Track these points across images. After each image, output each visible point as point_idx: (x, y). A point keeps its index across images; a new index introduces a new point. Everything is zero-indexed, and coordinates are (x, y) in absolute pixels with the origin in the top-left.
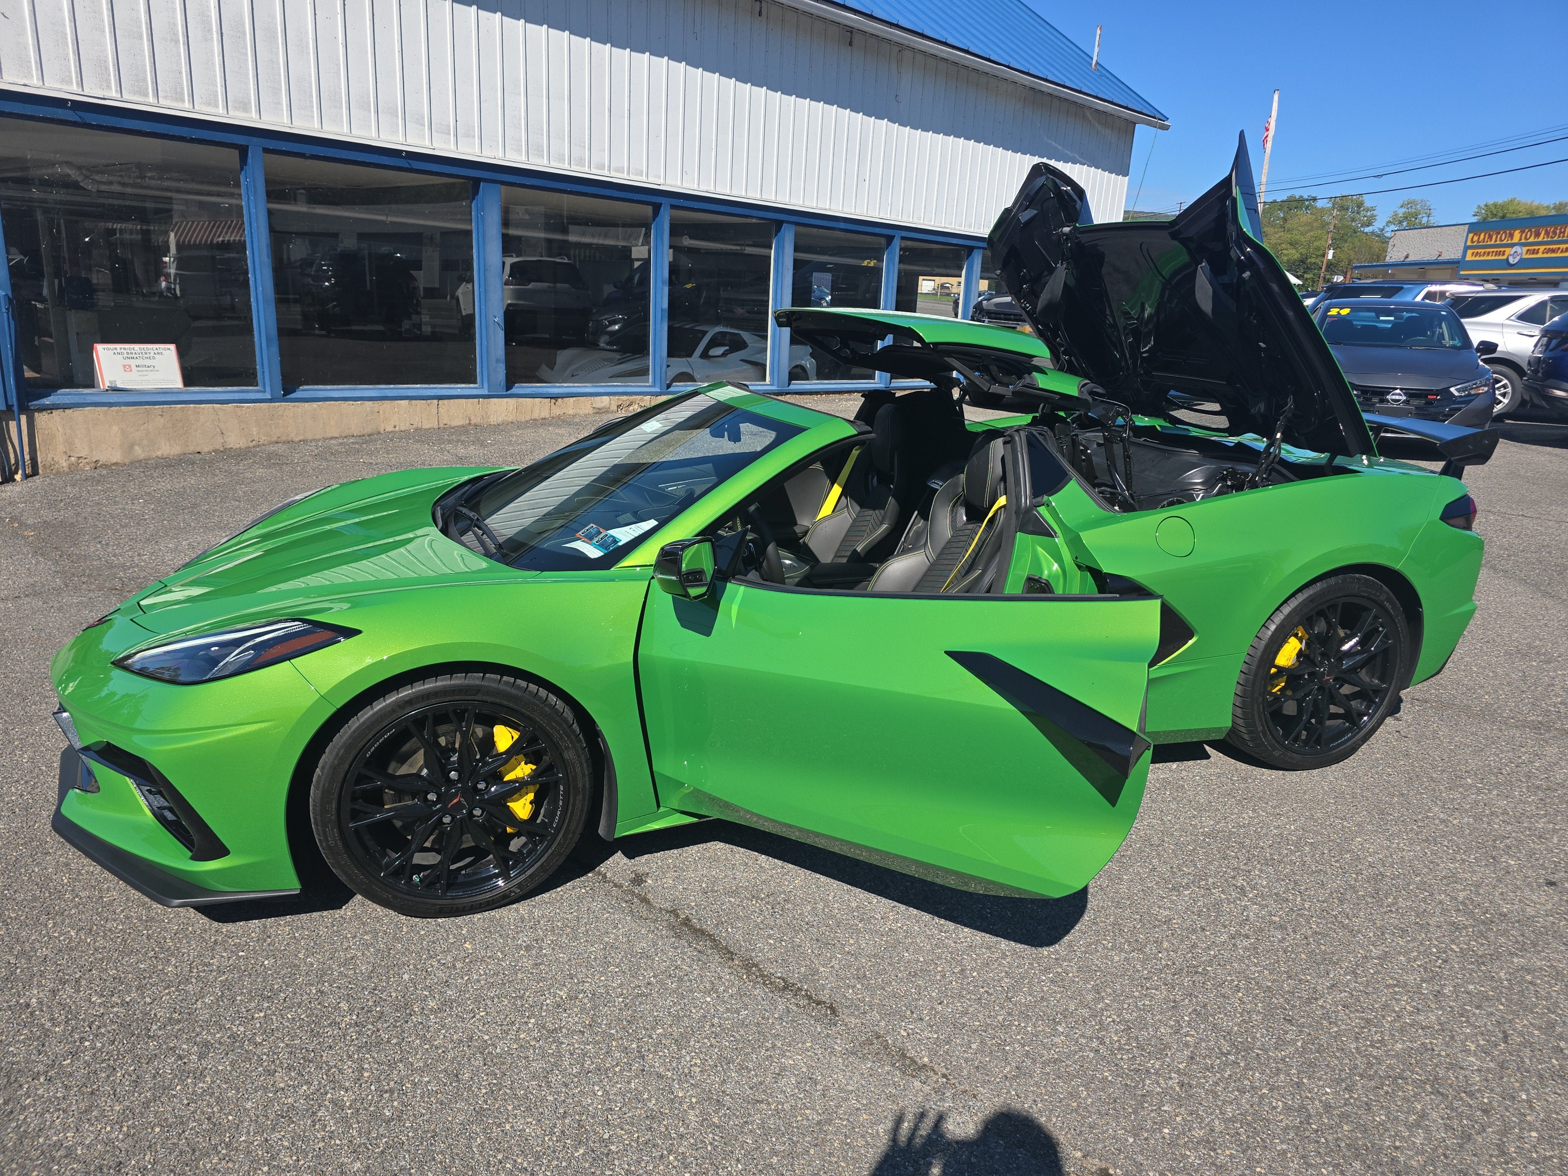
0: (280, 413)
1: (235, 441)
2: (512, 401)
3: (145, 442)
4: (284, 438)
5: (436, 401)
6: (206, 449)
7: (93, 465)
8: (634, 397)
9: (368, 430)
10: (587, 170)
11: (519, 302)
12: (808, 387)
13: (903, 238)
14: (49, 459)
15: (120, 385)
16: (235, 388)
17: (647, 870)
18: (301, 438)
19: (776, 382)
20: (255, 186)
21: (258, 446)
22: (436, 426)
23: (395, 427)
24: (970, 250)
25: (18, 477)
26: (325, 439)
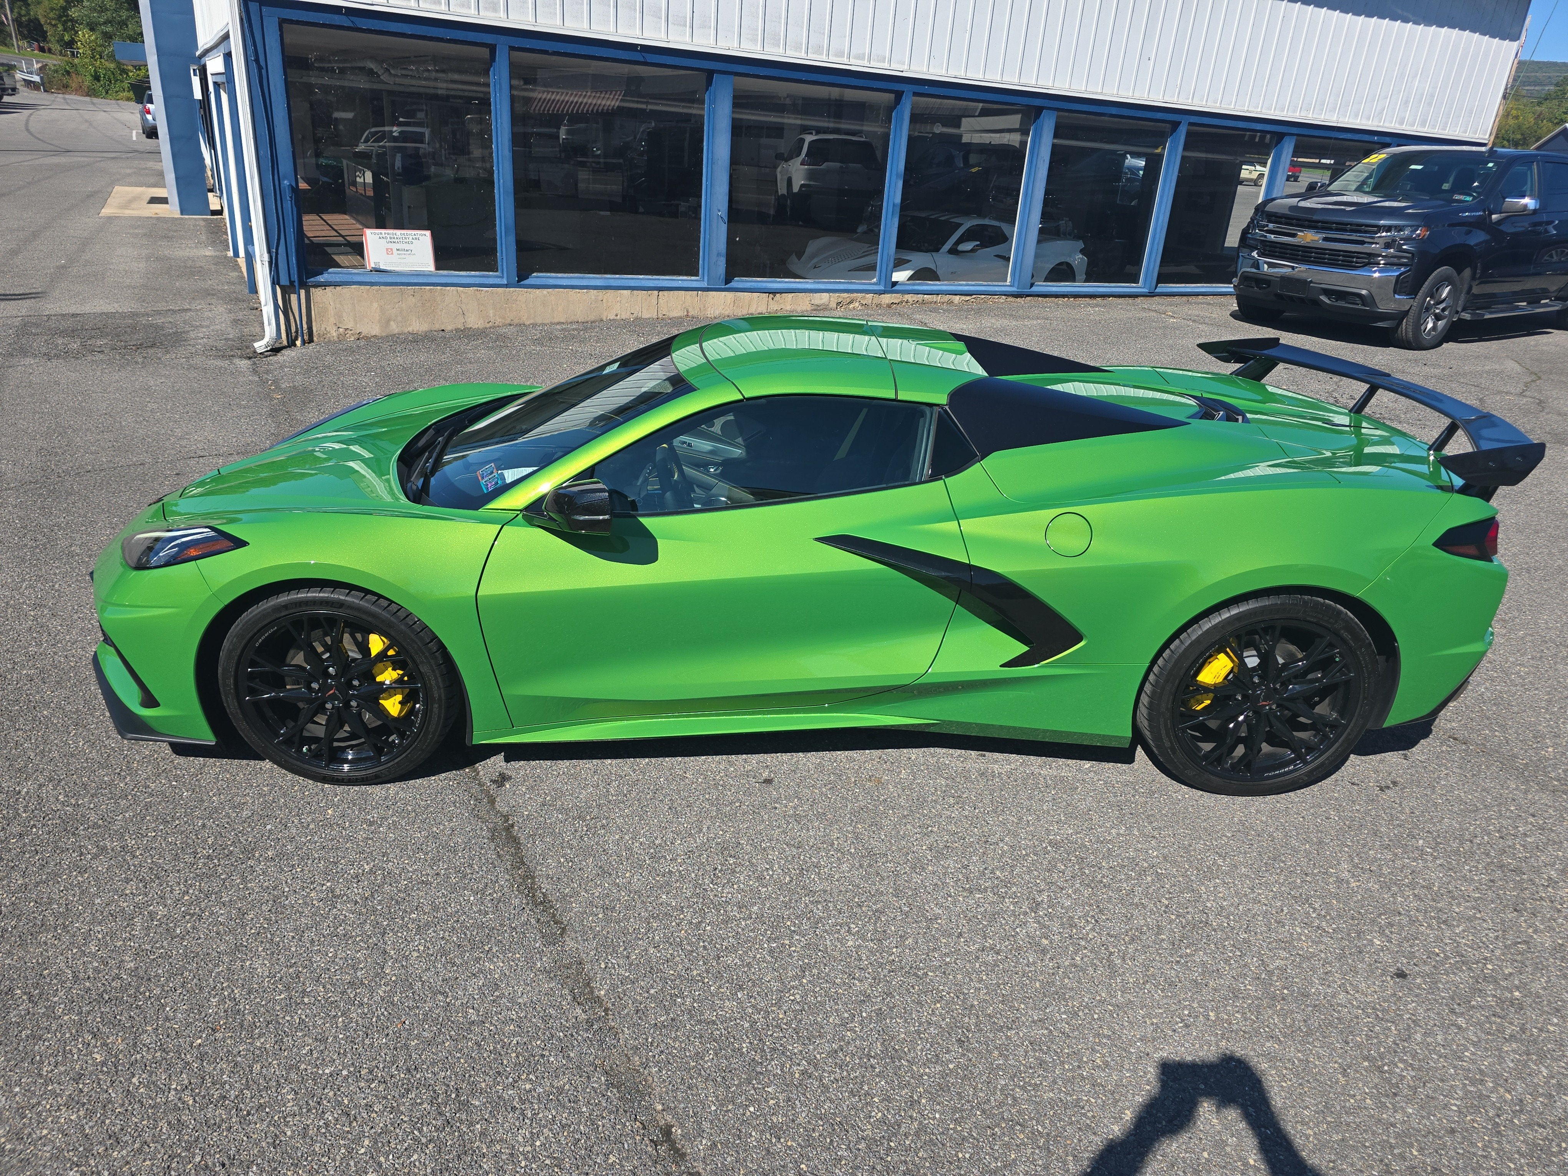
0: (514, 297)
1: (475, 322)
2: (730, 295)
3: (399, 319)
4: (516, 321)
5: (656, 292)
6: (449, 328)
7: (357, 336)
8: (855, 295)
9: (592, 317)
10: (824, 58)
11: (812, 183)
12: (1054, 289)
13: (1190, 124)
14: (323, 329)
15: (382, 267)
16: (477, 273)
17: (514, 775)
18: (532, 321)
19: (1016, 284)
20: (500, 84)
21: (494, 327)
22: (655, 316)
23: (616, 315)
24: (1279, 138)
25: (298, 343)
26: (552, 324)
